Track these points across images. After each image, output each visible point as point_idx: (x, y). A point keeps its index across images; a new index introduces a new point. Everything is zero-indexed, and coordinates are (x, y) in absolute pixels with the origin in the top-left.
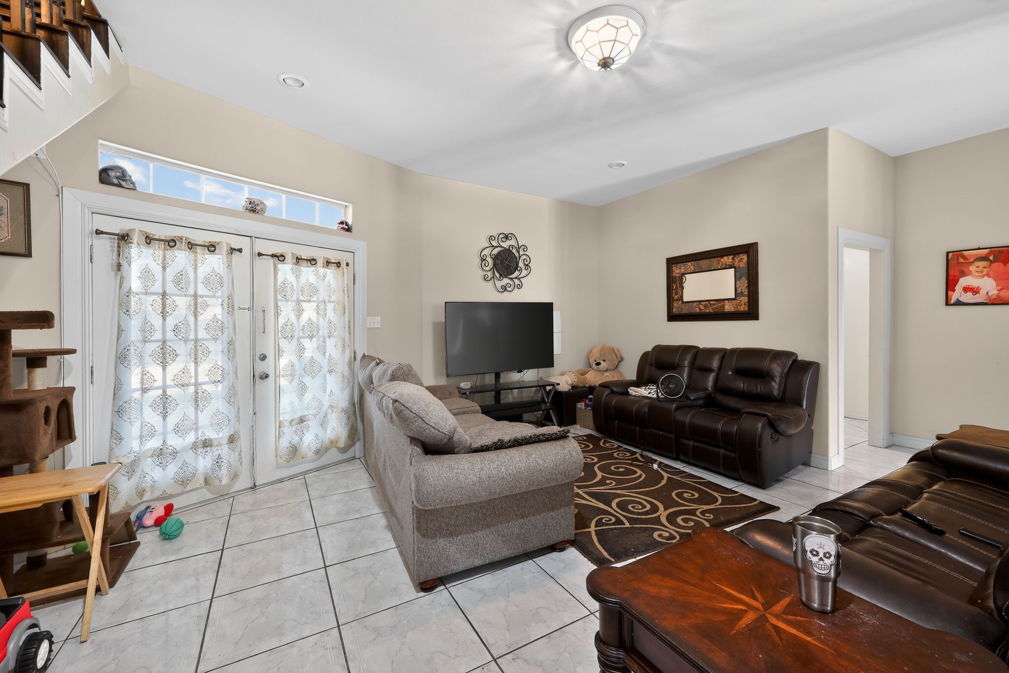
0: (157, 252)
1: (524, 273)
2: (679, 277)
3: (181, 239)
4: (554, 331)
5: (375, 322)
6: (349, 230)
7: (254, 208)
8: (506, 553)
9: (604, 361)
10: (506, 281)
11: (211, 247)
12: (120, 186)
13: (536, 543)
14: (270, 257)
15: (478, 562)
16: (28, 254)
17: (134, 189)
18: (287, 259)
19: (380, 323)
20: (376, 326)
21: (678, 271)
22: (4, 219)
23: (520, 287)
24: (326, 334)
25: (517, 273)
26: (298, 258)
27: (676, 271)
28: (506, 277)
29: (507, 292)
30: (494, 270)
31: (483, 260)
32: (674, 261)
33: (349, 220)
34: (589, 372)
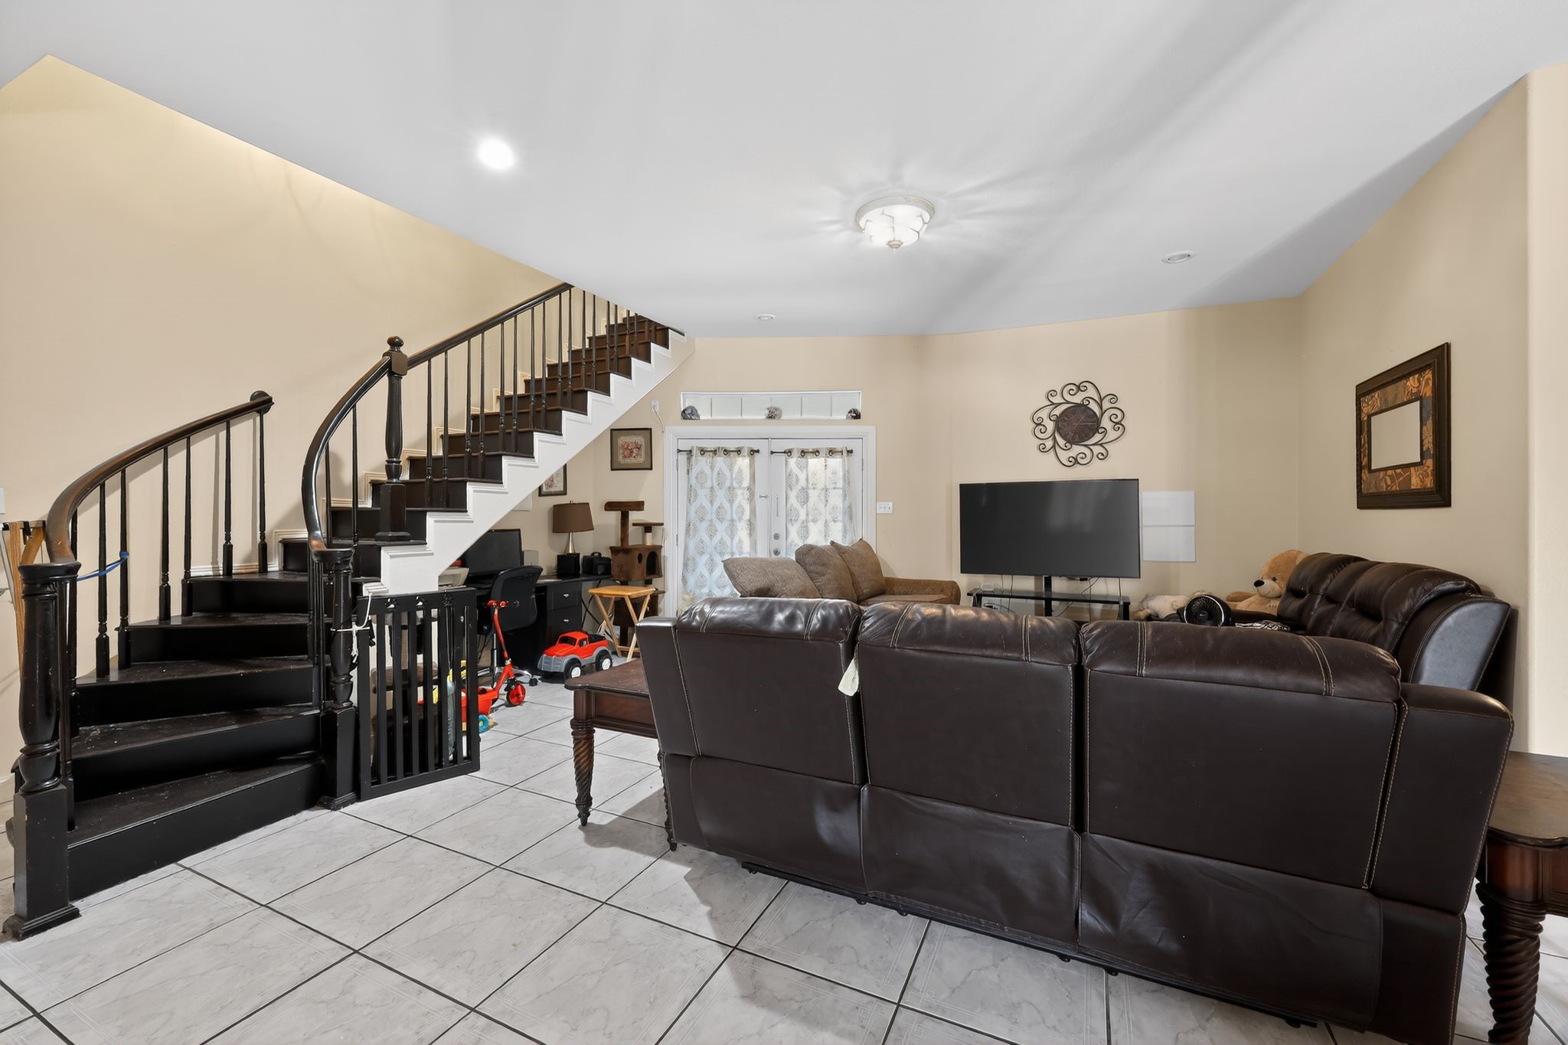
0: (708, 460)
1: (1112, 435)
2: (1366, 420)
3: (719, 448)
5: (886, 507)
6: (857, 416)
7: (772, 415)
9: (1274, 579)
10: (1077, 449)
11: (739, 451)
12: (691, 419)
14: (783, 454)
16: (651, 468)
17: (699, 419)
18: (796, 454)
19: (891, 508)
20: (887, 511)
21: (1366, 408)
22: (643, 448)
23: (1104, 457)
24: (829, 518)
25: (1097, 437)
26: (802, 451)
27: (1366, 410)
28: (1077, 444)
29: (1078, 465)
30: (1055, 437)
31: (1037, 425)
32: (1364, 390)
33: (859, 408)
34: (1249, 597)
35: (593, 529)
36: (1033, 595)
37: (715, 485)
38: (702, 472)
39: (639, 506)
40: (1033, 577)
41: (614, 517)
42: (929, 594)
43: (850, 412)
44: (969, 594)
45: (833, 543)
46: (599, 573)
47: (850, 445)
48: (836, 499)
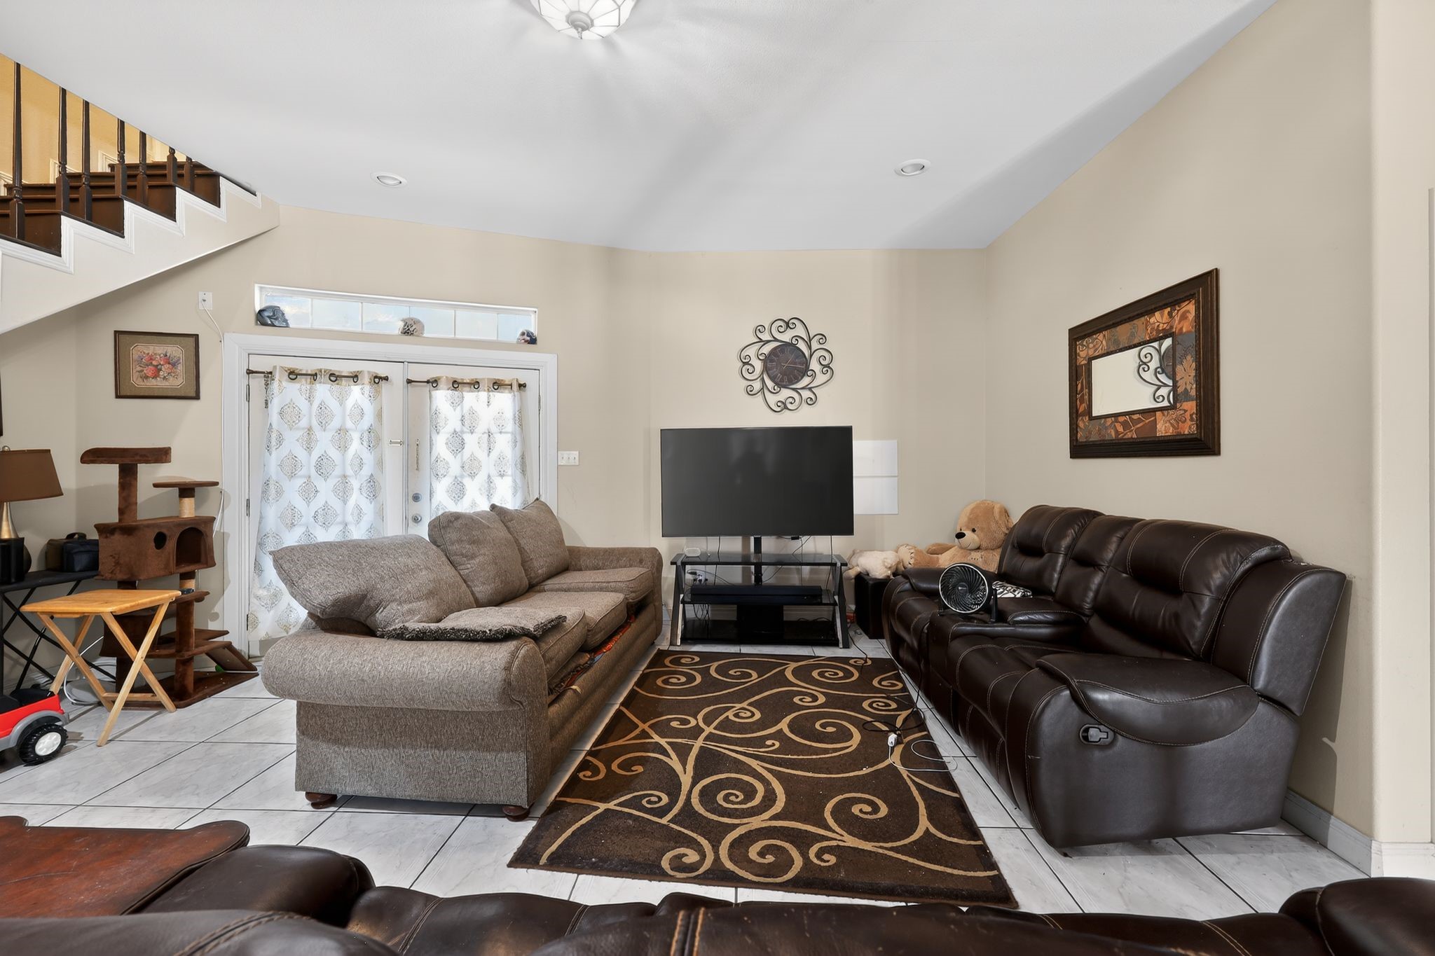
0: (303, 387)
1: (821, 378)
2: (1085, 365)
3: (321, 371)
4: (854, 475)
5: (571, 457)
6: (533, 341)
7: (409, 330)
8: (409, 792)
9: (974, 531)
10: (785, 393)
11: (355, 377)
12: (273, 325)
13: (458, 793)
14: (426, 384)
15: (371, 791)
16: (197, 397)
17: (287, 326)
18: (442, 384)
19: (577, 458)
20: (572, 462)
21: (1085, 352)
22: (180, 368)
23: (812, 402)
24: (494, 472)
25: (805, 381)
26: (455, 382)
27: (1083, 353)
28: (785, 387)
29: (787, 411)
30: (763, 378)
31: (745, 364)
32: (1079, 334)
33: (533, 329)
34: (951, 548)
35: (62, 494)
36: (740, 560)
37: (315, 423)
38: (291, 404)
39: (161, 455)
40: (740, 538)
41: (109, 474)
42: (625, 567)
43: (523, 334)
44: (672, 563)
45: (493, 507)
46: (77, 569)
47: (523, 377)
48: (504, 445)
